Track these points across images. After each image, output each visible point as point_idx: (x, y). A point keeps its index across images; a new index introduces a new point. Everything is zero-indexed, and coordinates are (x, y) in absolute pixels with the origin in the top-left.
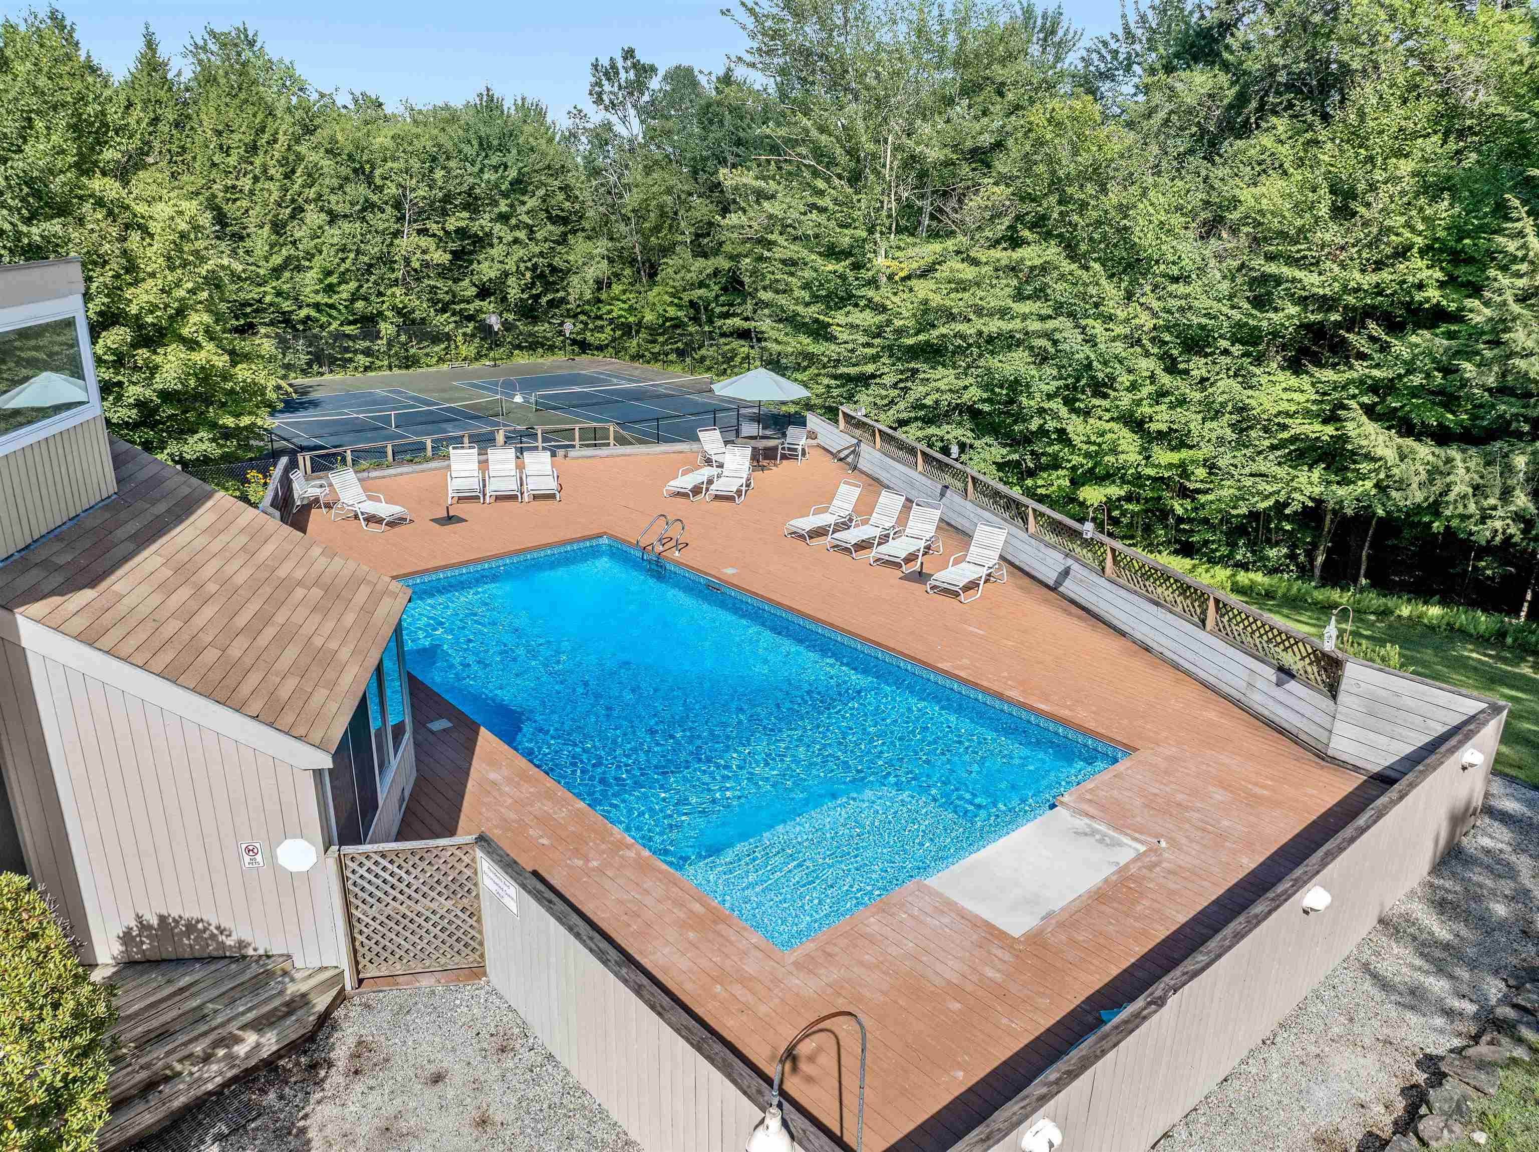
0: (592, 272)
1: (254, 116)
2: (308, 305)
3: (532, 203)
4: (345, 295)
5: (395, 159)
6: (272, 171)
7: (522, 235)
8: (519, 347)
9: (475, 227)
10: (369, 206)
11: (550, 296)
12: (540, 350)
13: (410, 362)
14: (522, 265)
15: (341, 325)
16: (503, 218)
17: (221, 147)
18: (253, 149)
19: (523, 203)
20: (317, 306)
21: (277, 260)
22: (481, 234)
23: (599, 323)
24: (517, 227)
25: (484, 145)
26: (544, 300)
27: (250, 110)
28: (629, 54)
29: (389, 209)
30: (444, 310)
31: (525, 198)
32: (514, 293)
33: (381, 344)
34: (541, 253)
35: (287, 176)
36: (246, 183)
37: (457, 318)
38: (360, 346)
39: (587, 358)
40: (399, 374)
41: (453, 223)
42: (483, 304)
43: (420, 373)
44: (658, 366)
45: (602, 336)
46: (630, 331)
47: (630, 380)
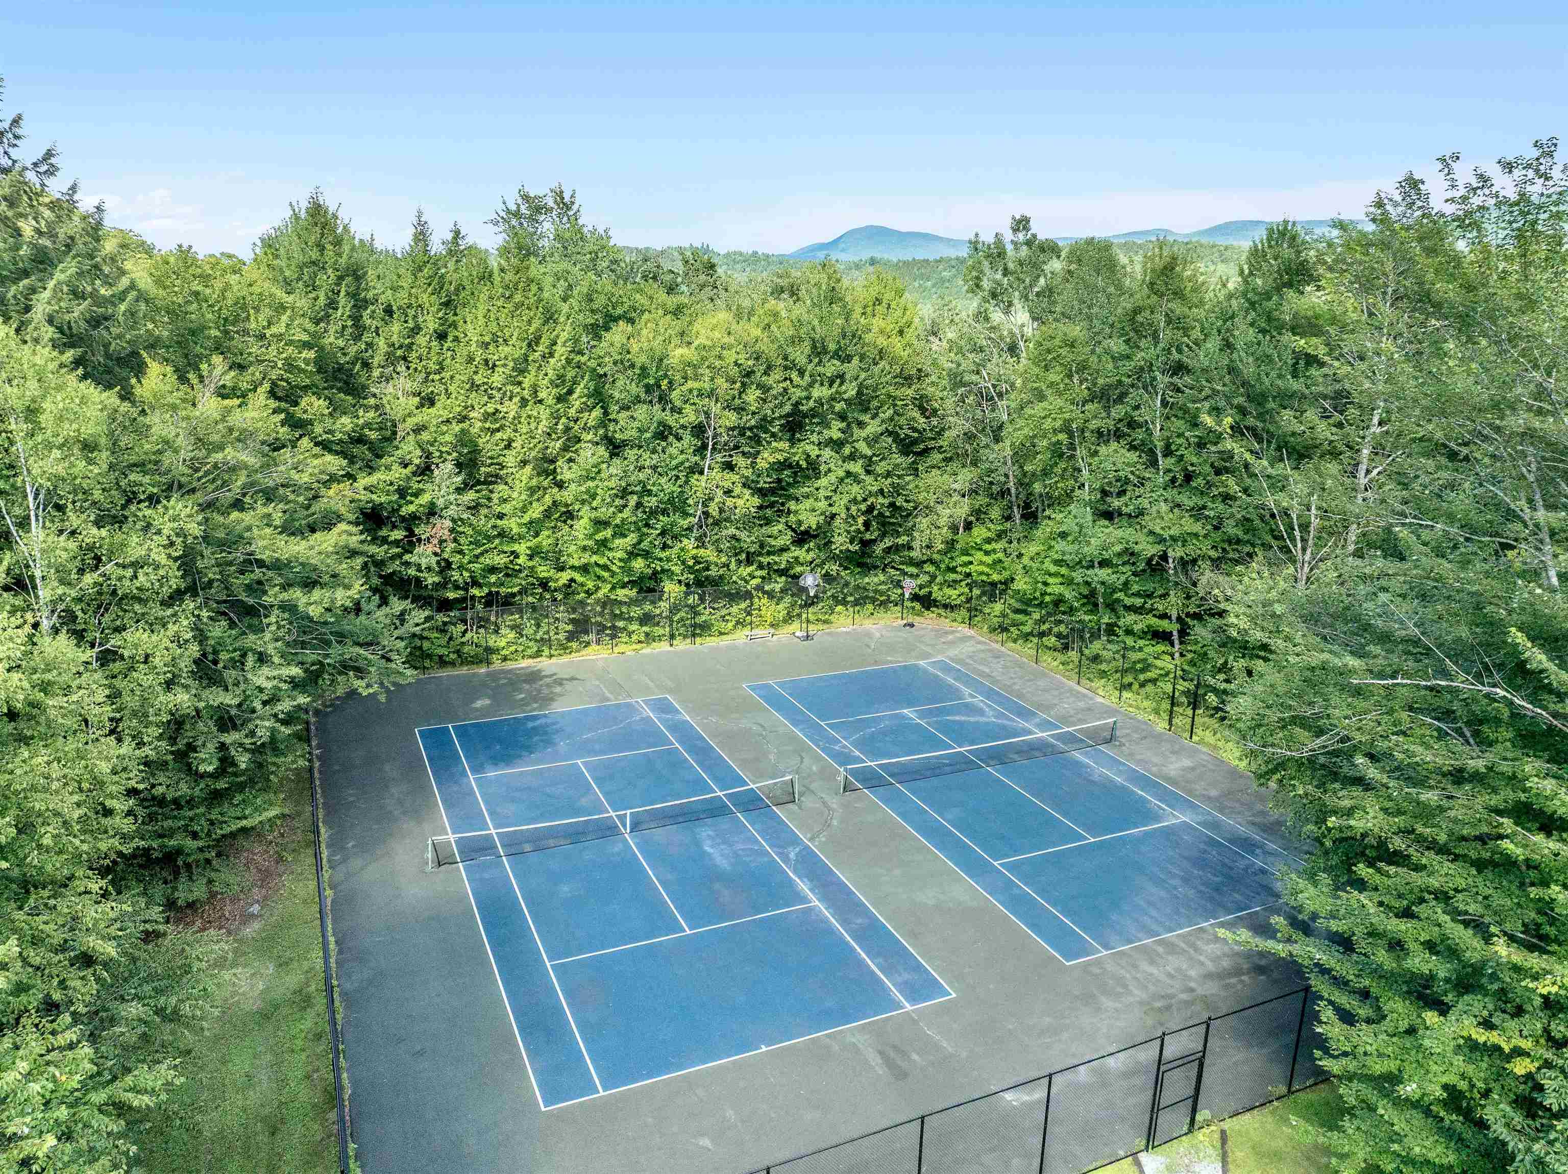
0: (945, 514)
1: (529, 323)
2: (573, 568)
3: (873, 427)
4: (620, 554)
5: (697, 377)
6: (542, 395)
7: (857, 467)
8: (844, 603)
9: (798, 458)
10: (663, 433)
11: (888, 542)
12: (870, 607)
13: (699, 630)
14: (854, 508)
15: (613, 588)
16: (837, 445)
17: (486, 361)
18: (523, 365)
19: (861, 425)
20: (584, 569)
21: (536, 512)
22: (804, 464)
23: (953, 576)
24: (852, 457)
25: (818, 351)
26: (878, 549)
27: (526, 314)
28: (1022, 224)
29: (687, 438)
30: (749, 561)
31: (866, 418)
32: (840, 542)
34: (881, 491)
35: (560, 399)
36: (511, 408)
37: (763, 573)
38: (636, 612)
39: (929, 621)
40: (682, 645)
41: (766, 459)
42: (800, 553)
43: (711, 642)
44: (1029, 649)
45: (953, 593)
46: (993, 590)
47: (990, 694)
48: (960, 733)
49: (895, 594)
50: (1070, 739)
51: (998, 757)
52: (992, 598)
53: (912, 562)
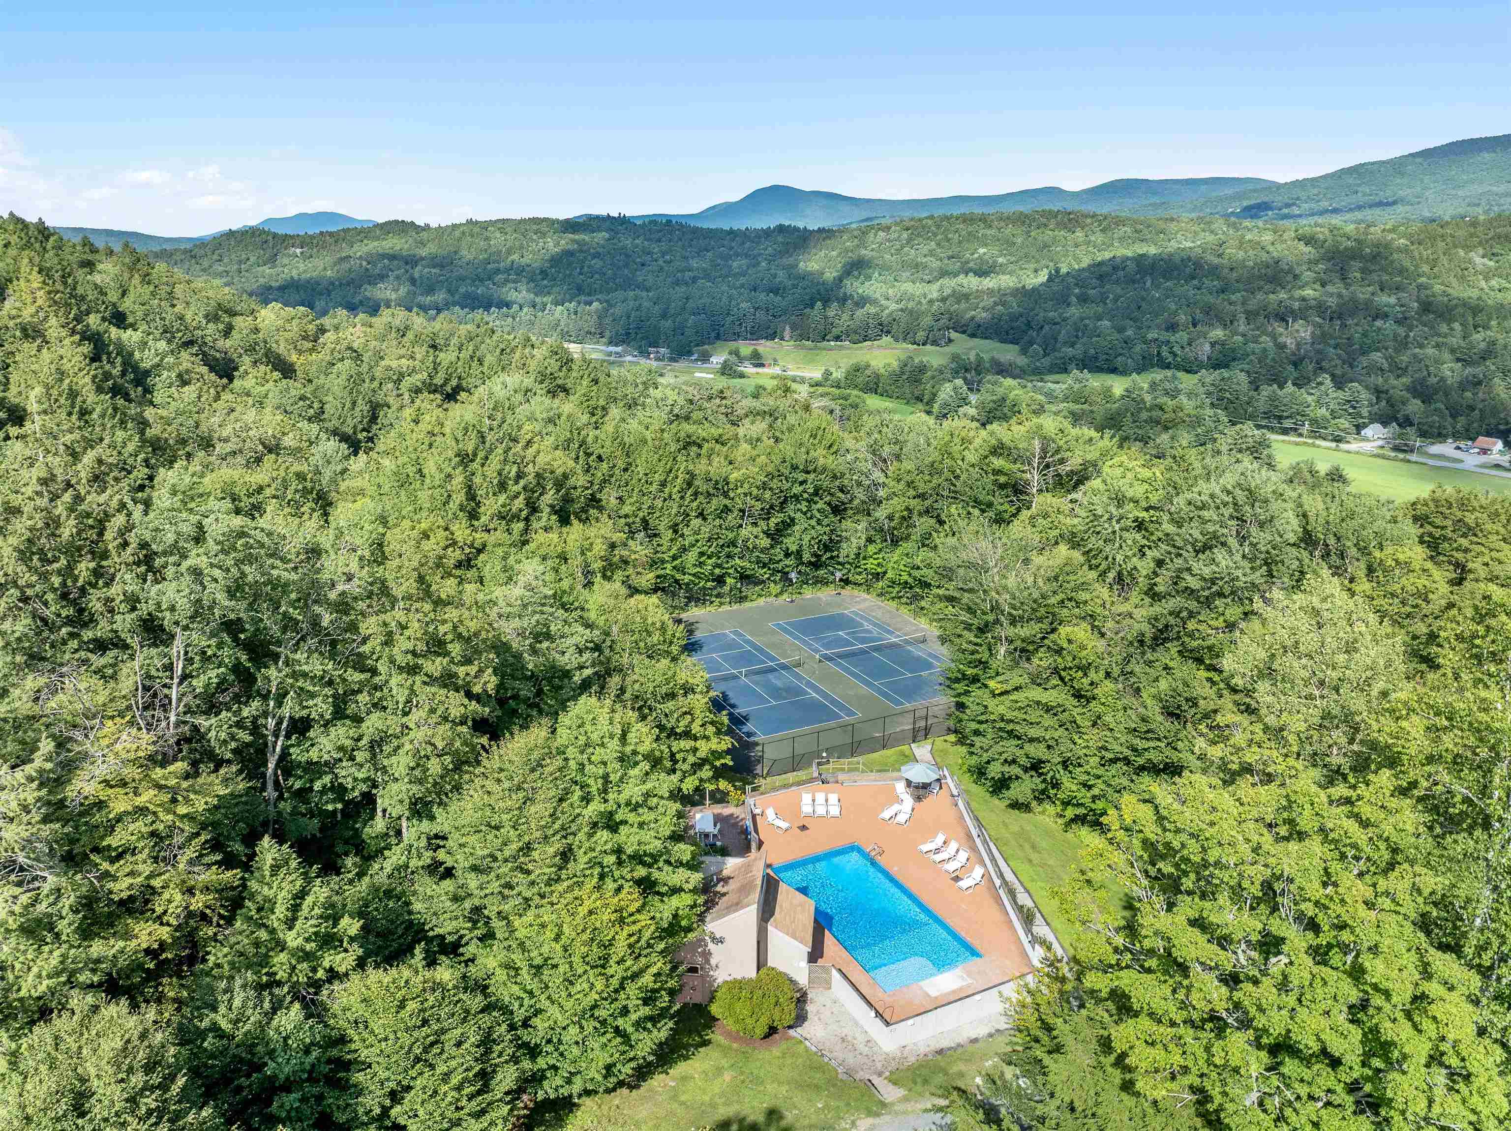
0: (855, 542)
2: (689, 574)
4: (709, 567)
5: (742, 487)
7: (813, 522)
8: (808, 584)
10: (725, 510)
11: (828, 555)
12: (820, 585)
13: (742, 599)
14: (812, 541)
15: (706, 582)
16: (804, 512)
18: (663, 484)
19: (816, 503)
20: (694, 575)
21: (674, 550)
22: (788, 521)
23: (859, 570)
24: (811, 518)
25: (795, 469)
26: (824, 559)
29: (738, 513)
30: (764, 567)
32: (806, 557)
33: (727, 588)
34: (825, 533)
36: (659, 503)
37: (771, 572)
38: (715, 592)
39: (848, 591)
40: (736, 607)
41: (773, 521)
42: (788, 562)
43: (747, 605)
44: (893, 604)
45: (859, 577)
46: (877, 576)
47: (875, 625)
48: (863, 640)
49: (831, 578)
50: (907, 642)
51: (877, 649)
52: (878, 580)
53: (839, 563)
